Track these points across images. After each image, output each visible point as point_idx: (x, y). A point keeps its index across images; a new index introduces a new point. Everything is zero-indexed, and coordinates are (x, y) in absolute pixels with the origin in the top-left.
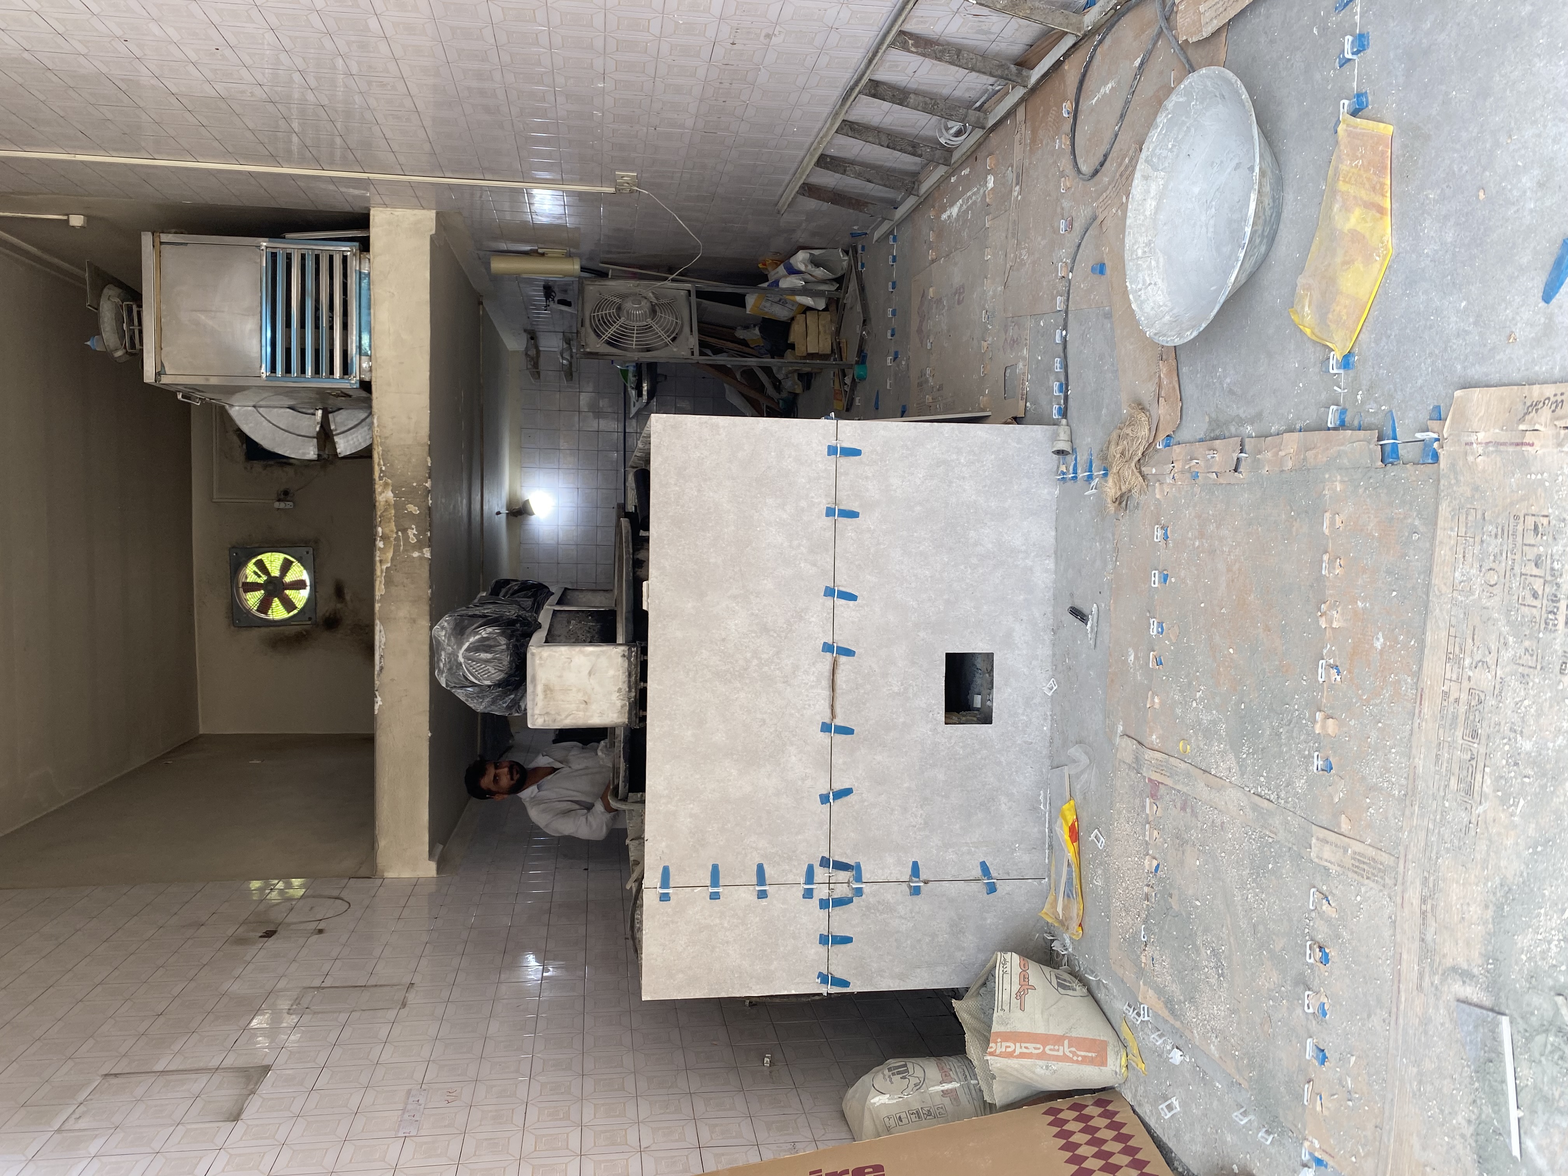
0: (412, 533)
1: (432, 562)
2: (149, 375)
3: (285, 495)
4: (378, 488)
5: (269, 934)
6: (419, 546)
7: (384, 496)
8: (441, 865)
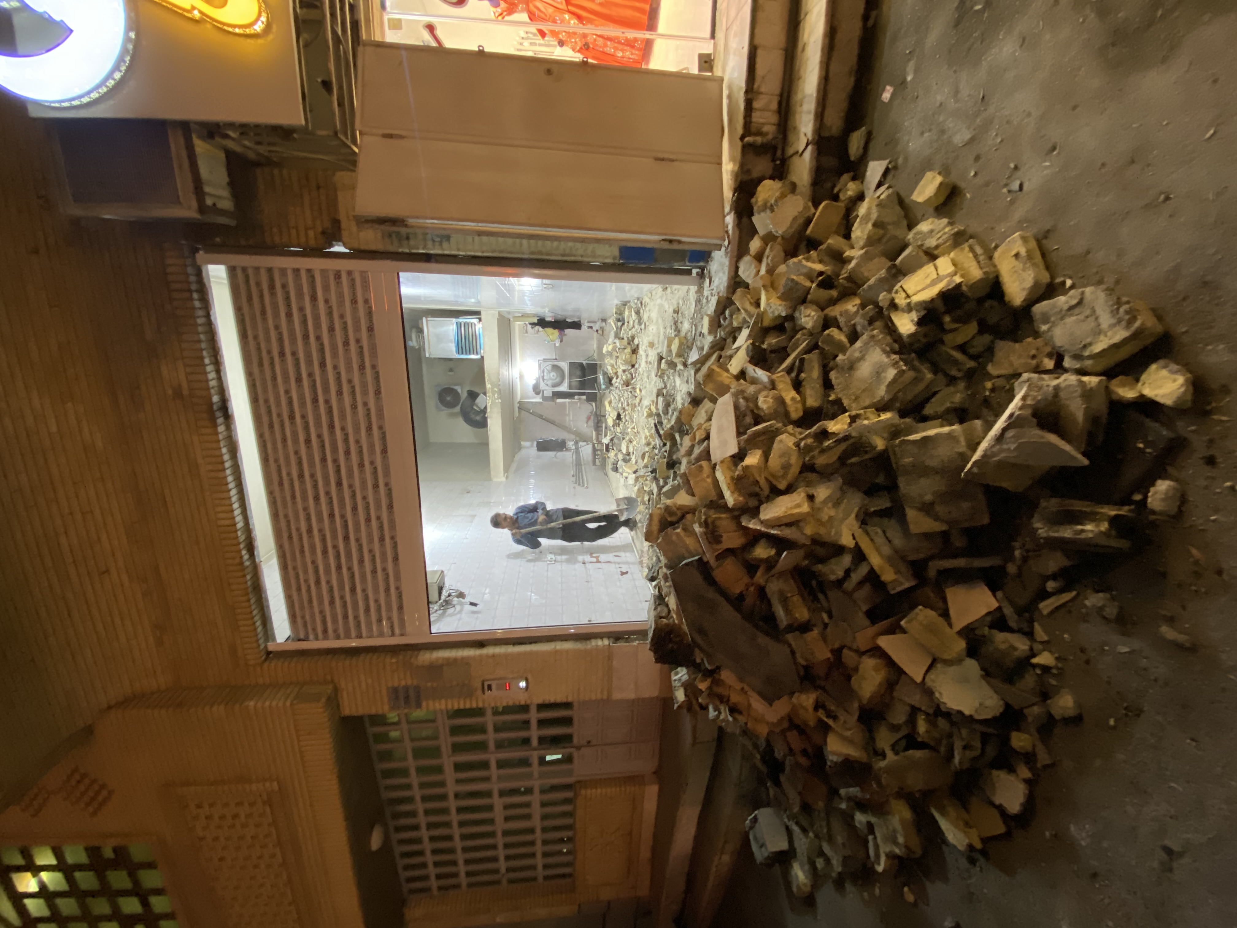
0: (496, 395)
1: (502, 403)
2: (427, 355)
3: (451, 370)
4: (487, 383)
5: (468, 492)
6: (498, 399)
7: (488, 386)
8: (507, 478)
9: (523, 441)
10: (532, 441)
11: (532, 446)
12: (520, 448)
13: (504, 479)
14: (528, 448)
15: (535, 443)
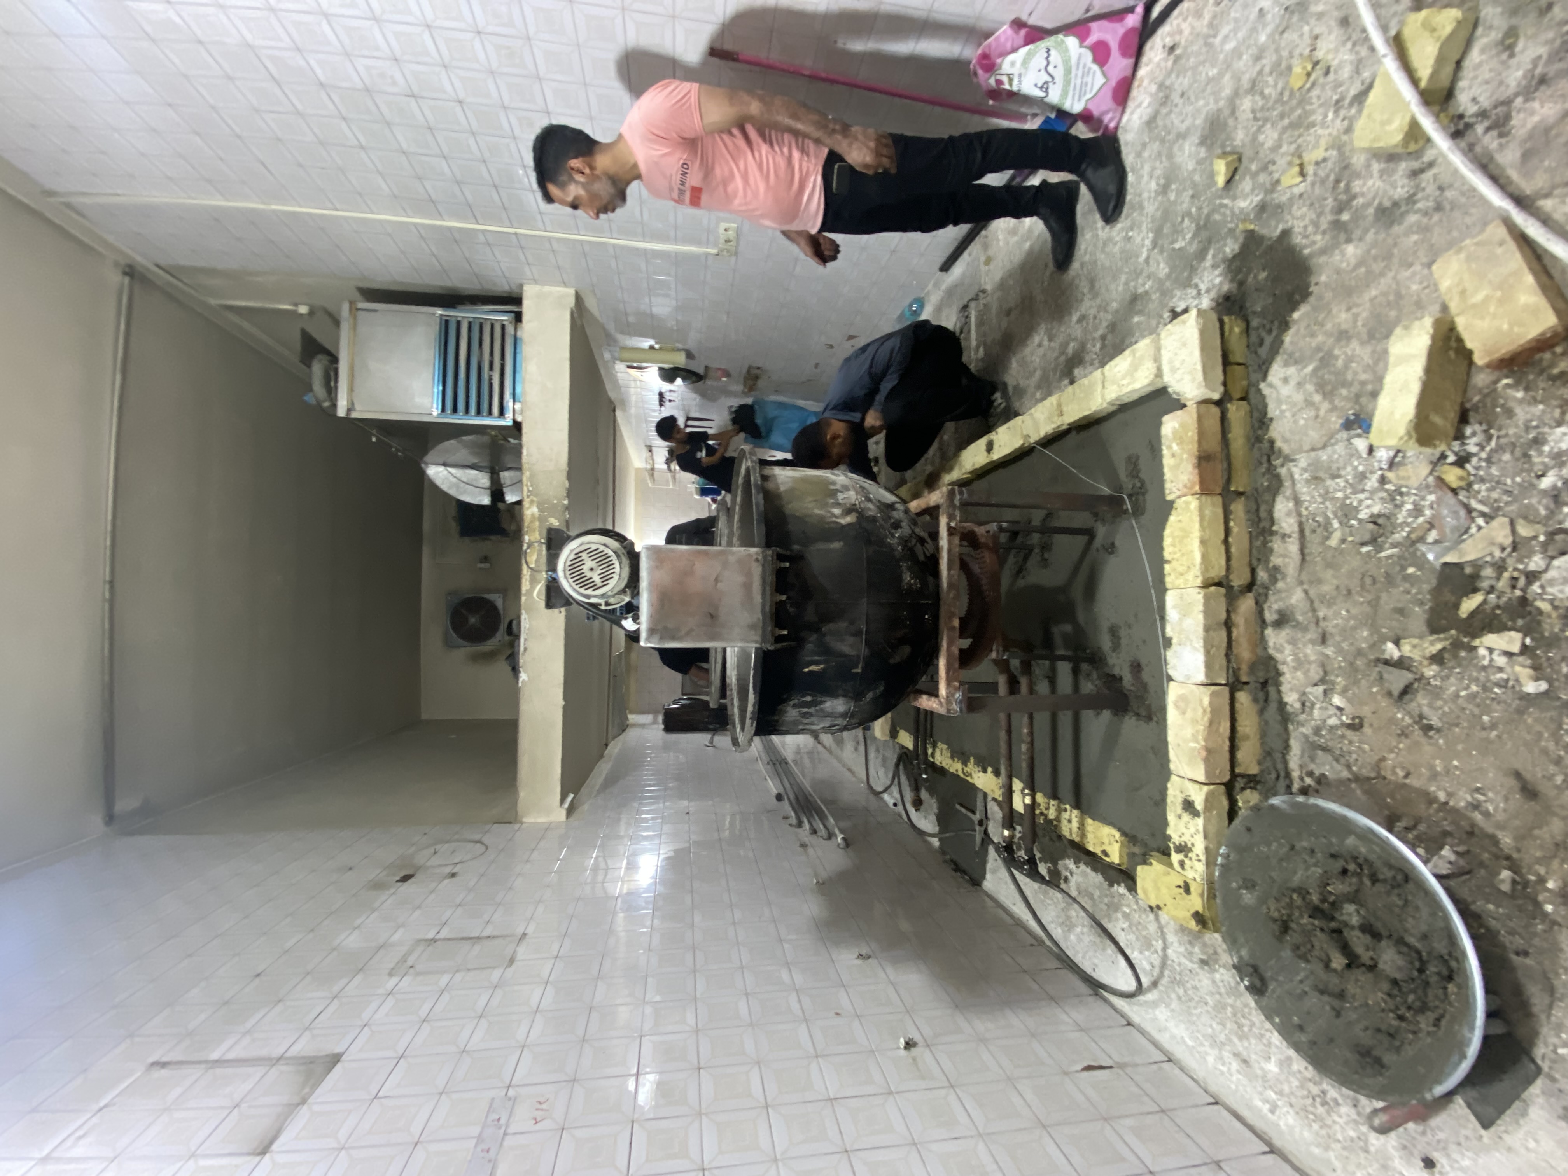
2: (342, 411)
3: (485, 559)
4: (526, 504)
5: (405, 879)
7: (531, 511)
8: (570, 811)
9: (632, 712)
10: (655, 712)
11: (655, 722)
12: (623, 727)
13: (560, 815)
14: (643, 726)
15: (660, 718)
